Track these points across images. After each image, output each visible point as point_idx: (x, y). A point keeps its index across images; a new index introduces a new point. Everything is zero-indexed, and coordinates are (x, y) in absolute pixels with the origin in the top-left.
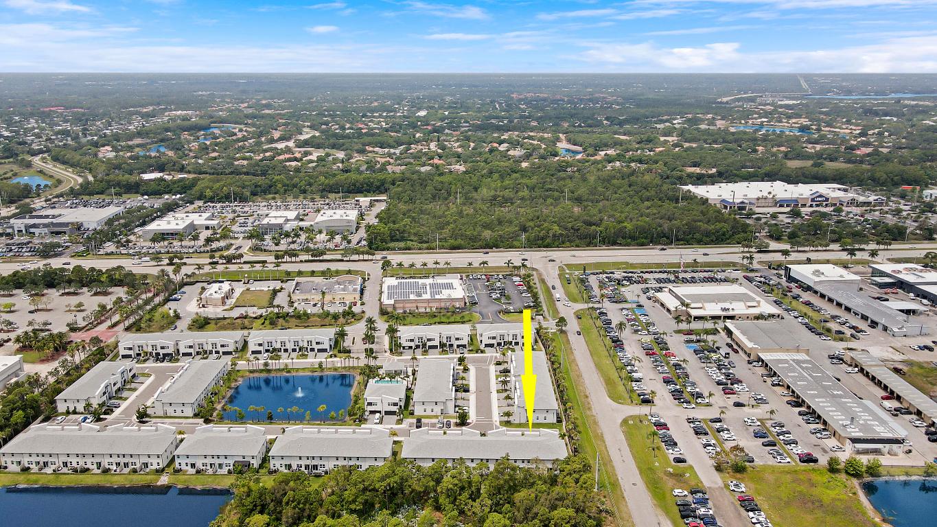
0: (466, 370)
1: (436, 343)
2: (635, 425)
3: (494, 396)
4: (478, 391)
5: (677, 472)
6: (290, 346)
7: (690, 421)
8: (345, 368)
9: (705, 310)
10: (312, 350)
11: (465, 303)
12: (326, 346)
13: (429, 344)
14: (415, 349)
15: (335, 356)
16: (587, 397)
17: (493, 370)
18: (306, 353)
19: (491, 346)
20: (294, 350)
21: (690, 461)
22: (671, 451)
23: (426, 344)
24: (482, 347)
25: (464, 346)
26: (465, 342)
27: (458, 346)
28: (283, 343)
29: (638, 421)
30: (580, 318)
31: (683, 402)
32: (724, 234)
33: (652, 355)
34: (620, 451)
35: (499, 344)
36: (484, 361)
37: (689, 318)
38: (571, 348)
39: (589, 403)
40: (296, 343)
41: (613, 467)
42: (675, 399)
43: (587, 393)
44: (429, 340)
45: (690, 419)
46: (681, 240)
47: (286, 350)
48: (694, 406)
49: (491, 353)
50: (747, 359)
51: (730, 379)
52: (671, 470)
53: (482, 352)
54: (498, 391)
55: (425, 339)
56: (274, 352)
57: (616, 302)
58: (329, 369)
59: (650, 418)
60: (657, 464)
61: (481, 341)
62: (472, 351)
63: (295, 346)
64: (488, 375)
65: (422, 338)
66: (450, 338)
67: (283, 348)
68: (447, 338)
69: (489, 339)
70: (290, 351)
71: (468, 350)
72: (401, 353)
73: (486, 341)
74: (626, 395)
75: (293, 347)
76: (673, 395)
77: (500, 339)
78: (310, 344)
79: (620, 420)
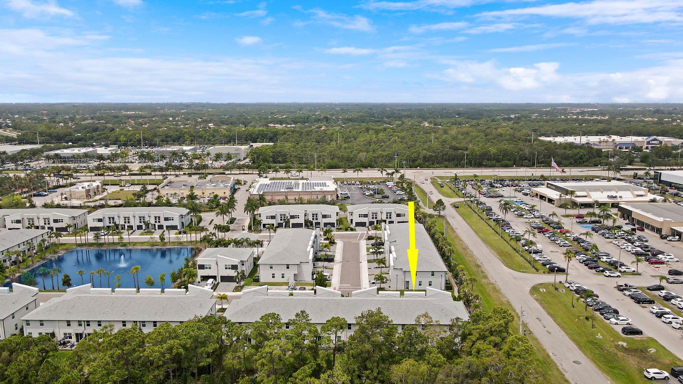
0: (333, 243)
1: (301, 220)
2: (549, 293)
3: (364, 265)
4: (345, 260)
5: (634, 347)
6: (135, 223)
7: (620, 289)
8: (191, 242)
9: (591, 198)
10: (161, 227)
11: (338, 197)
12: (176, 222)
13: (292, 221)
14: (277, 227)
15: (185, 233)
16: (479, 266)
17: (364, 244)
18: (153, 230)
19: (362, 224)
20: (140, 227)
21: (648, 333)
22: (613, 320)
23: (289, 222)
24: (353, 226)
25: (332, 225)
26: (333, 220)
27: (326, 225)
28: (127, 219)
29: (552, 289)
30: (458, 207)
31: (603, 271)
33: (546, 231)
34: (540, 321)
35: (371, 223)
36: (356, 236)
37: (575, 205)
38: (452, 228)
39: (483, 272)
40: (142, 218)
41: (536, 339)
42: (591, 268)
43: (479, 263)
44: (293, 217)
45: (622, 286)
46: (542, 163)
47: (131, 227)
48: (619, 274)
49: (360, 231)
50: (658, 236)
51: (649, 251)
52: (625, 344)
53: (352, 230)
54: (369, 261)
55: (287, 215)
56: (116, 228)
57: (492, 197)
58: (173, 242)
59: (567, 285)
60: (599, 336)
61: (352, 220)
62: (341, 229)
63: (140, 222)
64: (357, 248)
65: (285, 215)
66: (316, 217)
67: (126, 225)
68: (313, 215)
69: (360, 217)
70: (135, 228)
71: (337, 229)
72: (261, 231)
73: (357, 219)
74: (528, 265)
75: (139, 224)
76: (586, 265)
77: (373, 218)
78: (157, 220)
79: (528, 289)
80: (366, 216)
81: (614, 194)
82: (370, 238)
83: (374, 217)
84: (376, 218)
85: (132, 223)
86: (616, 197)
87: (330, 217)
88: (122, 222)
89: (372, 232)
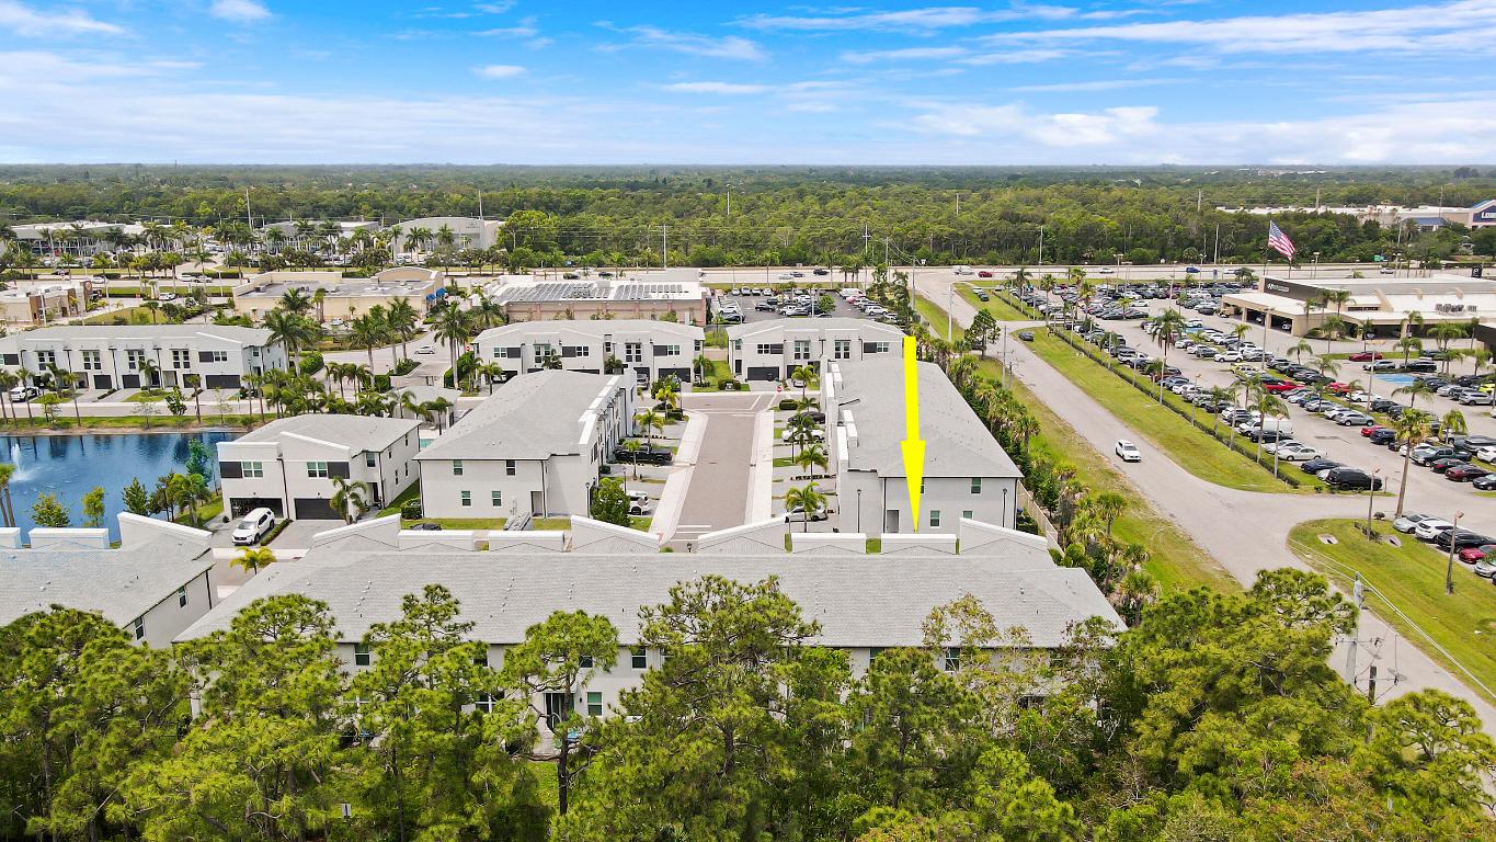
0: (676, 416)
1: (594, 361)
2: (1352, 546)
3: (763, 474)
4: (707, 461)
6: (114, 368)
8: (264, 416)
9: (1390, 311)
10: (192, 380)
12: (235, 366)
13: (569, 363)
18: (169, 390)
19: (769, 374)
20: (130, 381)
24: (742, 379)
25: (683, 374)
26: (685, 360)
27: (663, 372)
28: (92, 357)
29: (1358, 534)
30: (1032, 341)
32: (1327, 242)
35: (793, 370)
36: (746, 404)
40: (135, 355)
44: (570, 351)
46: (1230, 253)
47: (103, 382)
49: (760, 389)
53: (738, 387)
54: (778, 462)
56: (59, 384)
57: (1120, 318)
58: (210, 419)
61: (739, 363)
62: (707, 385)
63: (132, 366)
64: (748, 431)
65: (547, 346)
66: (638, 352)
67: (92, 373)
68: (629, 346)
69: (760, 352)
70: (117, 382)
71: (694, 385)
72: (478, 390)
73: (753, 359)
74: (1263, 471)
75: (127, 371)
76: (1441, 470)
77: (797, 356)
78: (181, 361)
79: (1283, 536)
80: (777, 349)
81: (1454, 301)
82: (786, 406)
83: (802, 352)
84: (807, 356)
85: (106, 370)
86: (1460, 309)
87: (678, 353)
88: (77, 366)
89: (794, 394)
